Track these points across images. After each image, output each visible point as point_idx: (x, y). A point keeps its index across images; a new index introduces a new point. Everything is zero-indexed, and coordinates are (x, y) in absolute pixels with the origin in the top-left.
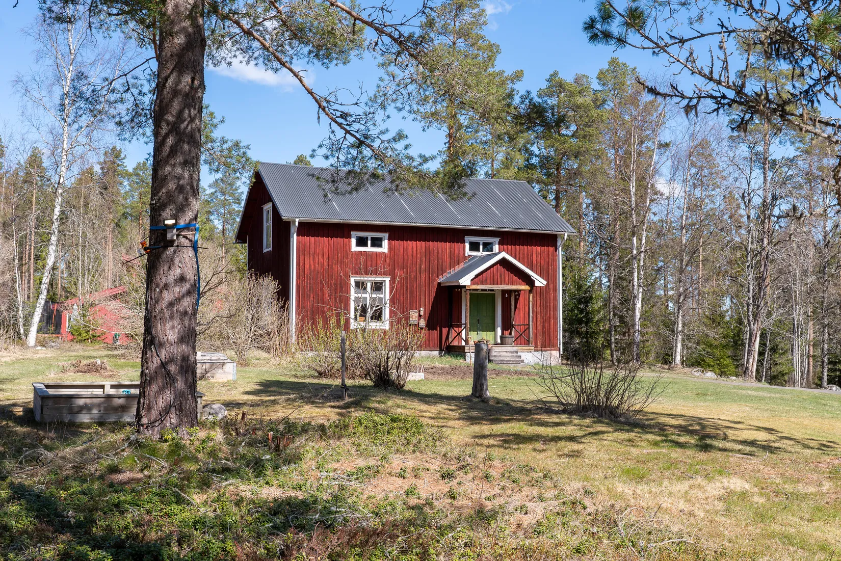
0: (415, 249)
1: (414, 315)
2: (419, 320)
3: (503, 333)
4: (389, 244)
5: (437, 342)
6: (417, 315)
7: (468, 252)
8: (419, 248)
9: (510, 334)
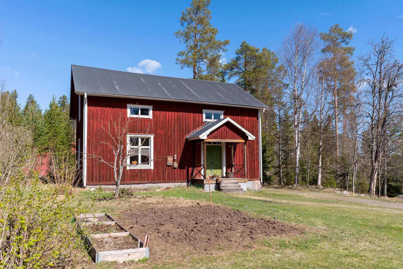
0: (170, 117)
1: (170, 160)
2: (173, 163)
3: (227, 170)
4: (153, 113)
5: (185, 176)
6: (172, 159)
7: (204, 119)
8: (173, 116)
9: (231, 171)
